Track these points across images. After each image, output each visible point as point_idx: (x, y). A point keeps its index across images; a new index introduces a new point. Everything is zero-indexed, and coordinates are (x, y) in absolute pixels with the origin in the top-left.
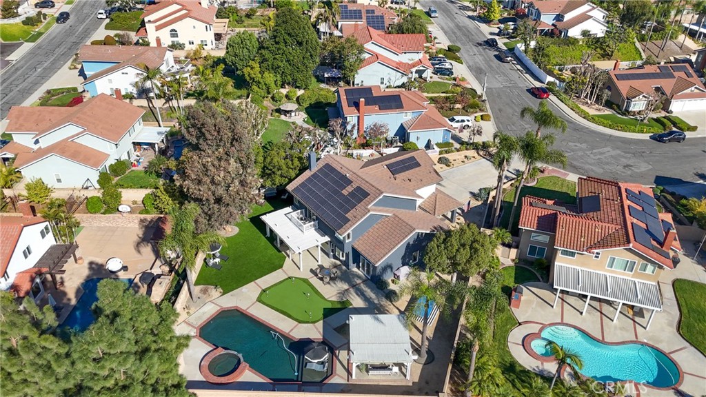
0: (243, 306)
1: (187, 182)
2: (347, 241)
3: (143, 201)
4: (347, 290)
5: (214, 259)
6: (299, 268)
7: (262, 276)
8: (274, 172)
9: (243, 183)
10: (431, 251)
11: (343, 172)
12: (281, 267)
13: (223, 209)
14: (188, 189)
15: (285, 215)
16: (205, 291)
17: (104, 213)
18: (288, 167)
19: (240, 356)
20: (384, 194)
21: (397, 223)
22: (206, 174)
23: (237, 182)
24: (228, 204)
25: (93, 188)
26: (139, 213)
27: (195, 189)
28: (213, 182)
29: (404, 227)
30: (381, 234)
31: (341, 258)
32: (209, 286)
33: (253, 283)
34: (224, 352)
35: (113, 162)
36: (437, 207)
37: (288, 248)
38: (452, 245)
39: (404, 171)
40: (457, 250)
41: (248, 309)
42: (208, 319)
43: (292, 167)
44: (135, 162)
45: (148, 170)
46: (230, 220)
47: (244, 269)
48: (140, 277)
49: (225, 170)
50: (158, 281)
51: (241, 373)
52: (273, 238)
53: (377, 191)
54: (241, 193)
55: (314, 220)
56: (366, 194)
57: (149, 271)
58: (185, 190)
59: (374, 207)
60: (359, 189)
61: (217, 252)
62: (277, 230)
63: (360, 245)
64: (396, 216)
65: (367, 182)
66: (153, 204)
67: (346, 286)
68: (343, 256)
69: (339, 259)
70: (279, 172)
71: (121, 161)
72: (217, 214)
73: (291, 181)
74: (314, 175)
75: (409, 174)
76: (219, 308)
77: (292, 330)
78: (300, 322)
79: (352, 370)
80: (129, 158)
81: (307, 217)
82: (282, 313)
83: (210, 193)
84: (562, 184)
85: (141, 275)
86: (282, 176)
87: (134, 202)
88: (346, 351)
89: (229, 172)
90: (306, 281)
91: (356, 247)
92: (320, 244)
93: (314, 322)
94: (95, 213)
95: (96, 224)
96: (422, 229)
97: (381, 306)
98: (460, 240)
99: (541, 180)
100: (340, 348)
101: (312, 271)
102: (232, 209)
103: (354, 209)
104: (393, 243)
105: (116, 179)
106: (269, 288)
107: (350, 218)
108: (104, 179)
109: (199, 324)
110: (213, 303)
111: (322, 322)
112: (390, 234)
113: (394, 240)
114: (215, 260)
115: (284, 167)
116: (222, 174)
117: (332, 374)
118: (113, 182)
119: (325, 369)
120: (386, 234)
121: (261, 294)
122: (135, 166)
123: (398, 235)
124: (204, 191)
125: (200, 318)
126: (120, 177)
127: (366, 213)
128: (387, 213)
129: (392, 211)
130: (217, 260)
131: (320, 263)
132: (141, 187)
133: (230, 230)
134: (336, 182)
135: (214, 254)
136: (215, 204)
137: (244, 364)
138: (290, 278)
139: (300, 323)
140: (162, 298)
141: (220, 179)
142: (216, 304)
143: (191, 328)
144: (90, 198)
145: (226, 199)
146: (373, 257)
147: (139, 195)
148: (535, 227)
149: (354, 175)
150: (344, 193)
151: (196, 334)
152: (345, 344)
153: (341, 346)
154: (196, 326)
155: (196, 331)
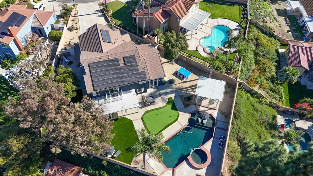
4: (162, 98)
6: (137, 113)
11: (105, 59)
12: (131, 121)
21: (149, 56)
29: (153, 55)
39: (110, 38)
51: (205, 149)
53: (135, 51)
56: (133, 56)
60: (124, 58)
67: (160, 98)
77: (181, 124)
88: (200, 107)
90: (147, 112)
93: (178, 115)
97: (177, 89)
101: (141, 108)
103: (139, 66)
104: (159, 64)
107: (144, 70)
110: (148, 159)
111: (179, 112)
112: (153, 62)
113: (157, 62)
120: (152, 64)
123: (156, 59)
138: (142, 118)
139: (177, 120)
143: (165, 173)
146: (161, 75)
148: (165, 19)
149: (112, 55)
150: (122, 66)
151: (171, 170)
152: (195, 106)
153: (196, 108)
154: (165, 169)
155: (169, 170)
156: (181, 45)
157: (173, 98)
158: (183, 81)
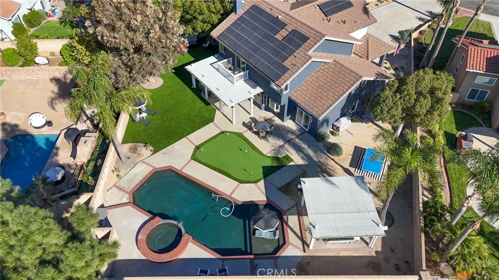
0: (177, 165)
1: (99, 28)
2: (285, 93)
3: (60, 52)
4: (281, 146)
5: (140, 113)
6: (232, 122)
7: (193, 131)
8: (195, 18)
9: (164, 29)
10: (384, 101)
11: (275, 13)
12: (212, 120)
13: (144, 59)
14: (102, 37)
15: (211, 64)
16: (134, 150)
17: (22, 66)
18: (210, 11)
19: (181, 225)
20: (326, 38)
21: (339, 70)
22: (121, 19)
23: (157, 27)
24: (149, 54)
25: (7, 40)
26: (59, 65)
27: (110, 36)
28: (129, 27)
29: (347, 75)
30: (322, 83)
31: (275, 110)
32: (138, 144)
33: (184, 139)
34: (162, 221)
35: (27, 12)
36: (370, 51)
37: (217, 99)
38: (409, 94)
39: (337, 12)
40: (416, 100)
41: (183, 168)
42: (141, 181)
43: (214, 11)
44: (50, 12)
45: (62, 21)
46: (154, 71)
47: (173, 124)
48: (65, 134)
49: (143, 13)
50: (82, 139)
51: (184, 248)
52: (199, 89)
53: (317, 34)
54: (163, 41)
55: (243, 70)
56: (305, 39)
57: (74, 126)
58: (99, 38)
59: (314, 54)
60: (294, 32)
61: (143, 107)
62: (204, 81)
63: (299, 97)
64: (338, 63)
65: (304, 24)
66: (71, 55)
67: (281, 143)
68: (277, 108)
69: (272, 111)
70: (201, 17)
71: (34, 11)
72: (138, 65)
73: (214, 26)
74: (241, 19)
75: (342, 16)
76: (151, 169)
77: (234, 191)
78: (241, 182)
79: (306, 238)
80: (44, 8)
81: (236, 66)
82: (220, 172)
83: (128, 41)
84: (477, 24)
85: (65, 131)
86: (204, 22)
87: (52, 54)
88: (296, 217)
89: (147, 16)
90: (240, 135)
91: (293, 98)
92: (252, 96)
93: (256, 182)
94: (13, 65)
95: (16, 77)
96: (368, 76)
97: (322, 163)
98: (416, 88)
99: (456, 21)
100: (289, 211)
101: (244, 124)
102: (154, 59)
103: (292, 56)
104: (337, 94)
105: (32, 30)
106: (202, 144)
107: (289, 67)
108: (18, 30)
109: (131, 188)
110: (144, 163)
111: (263, 181)
112: (333, 83)
114: (141, 115)
115: (206, 11)
116: (139, 18)
117: (284, 243)
118: (29, 33)
119: (277, 237)
120: (328, 84)
121: (195, 152)
122: (50, 16)
124: (120, 38)
125: (131, 181)
126: (36, 28)
127: (307, 61)
128: (328, 58)
129: (332, 57)
130: (144, 115)
131: (252, 116)
132: (58, 38)
133: (154, 81)
134: (266, 25)
135: (140, 109)
136: (134, 53)
137: (186, 237)
138: (223, 132)
140: (89, 158)
141: (138, 24)
142: (148, 165)
143: (122, 193)
144: (5, 50)
145: (147, 47)
146: (315, 109)
147: (55, 46)
148: (485, 70)
149: (287, 17)
150: (278, 38)
151: (129, 200)
152: (293, 206)
153: (289, 209)
154: (129, 191)
155: (128, 197)
156: (414, 105)
157: (292, 163)
158: (352, 170)
